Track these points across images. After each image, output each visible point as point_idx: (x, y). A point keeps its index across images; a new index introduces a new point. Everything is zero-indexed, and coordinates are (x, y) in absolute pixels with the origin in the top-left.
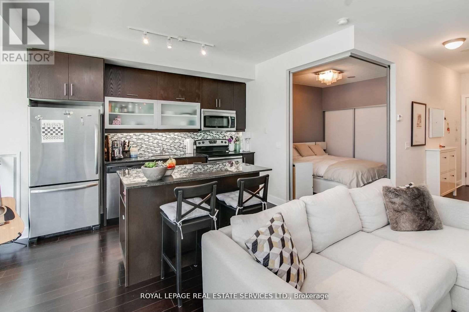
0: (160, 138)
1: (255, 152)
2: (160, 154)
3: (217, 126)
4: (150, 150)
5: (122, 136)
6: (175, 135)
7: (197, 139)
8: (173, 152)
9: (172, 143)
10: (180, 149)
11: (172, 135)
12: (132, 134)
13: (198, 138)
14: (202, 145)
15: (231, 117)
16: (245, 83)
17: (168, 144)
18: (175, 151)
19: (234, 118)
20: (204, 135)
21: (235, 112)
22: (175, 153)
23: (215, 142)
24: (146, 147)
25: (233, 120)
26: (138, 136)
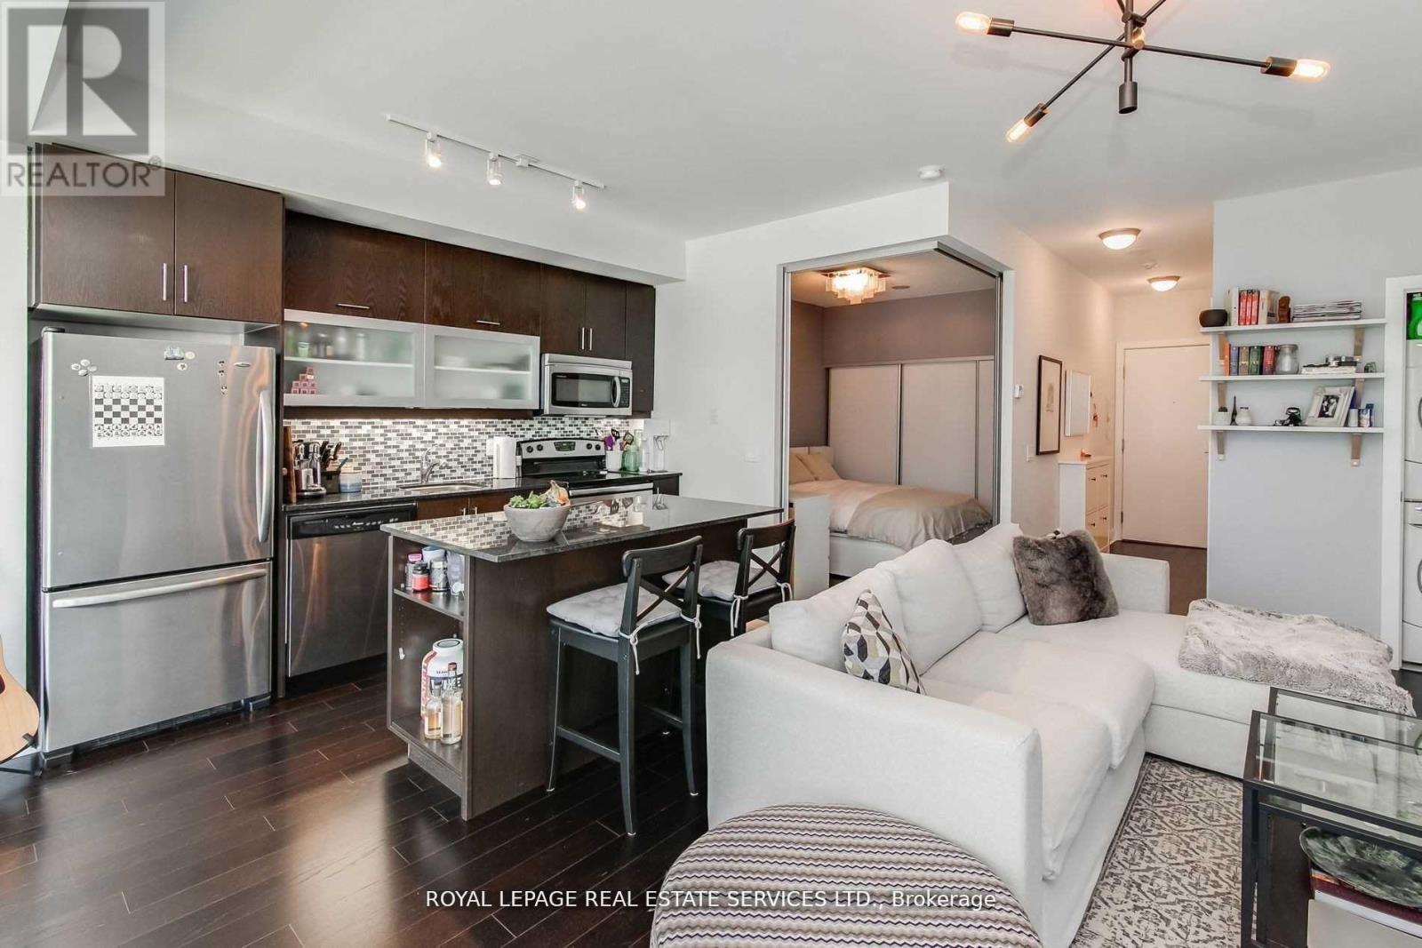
0: (419, 435)
1: (681, 474)
2: (417, 481)
3: (585, 403)
4: (388, 471)
5: (304, 428)
6: (462, 426)
7: (522, 439)
8: (454, 475)
9: (452, 449)
10: (475, 466)
11: (452, 424)
12: (335, 423)
13: (523, 436)
14: (536, 454)
15: (620, 378)
16: (652, 287)
17: (442, 453)
18: (460, 472)
19: (626, 381)
20: (539, 426)
21: (629, 364)
22: (462, 478)
23: (571, 447)
24: (378, 460)
25: (625, 386)
26: (356, 427)
